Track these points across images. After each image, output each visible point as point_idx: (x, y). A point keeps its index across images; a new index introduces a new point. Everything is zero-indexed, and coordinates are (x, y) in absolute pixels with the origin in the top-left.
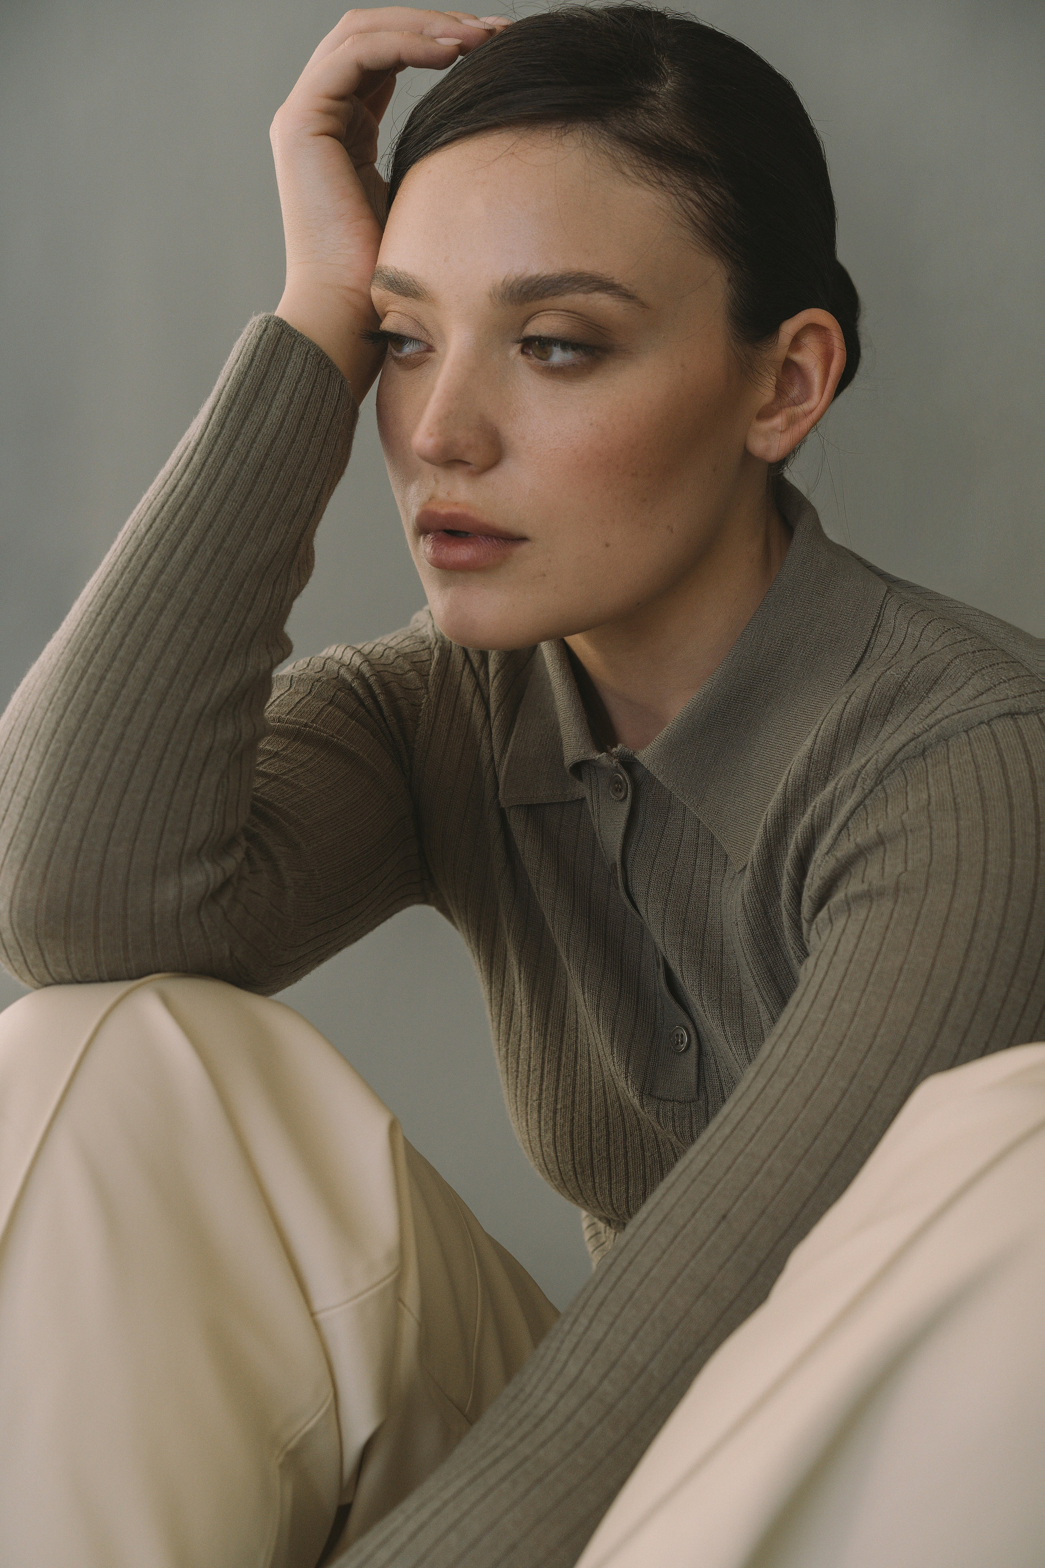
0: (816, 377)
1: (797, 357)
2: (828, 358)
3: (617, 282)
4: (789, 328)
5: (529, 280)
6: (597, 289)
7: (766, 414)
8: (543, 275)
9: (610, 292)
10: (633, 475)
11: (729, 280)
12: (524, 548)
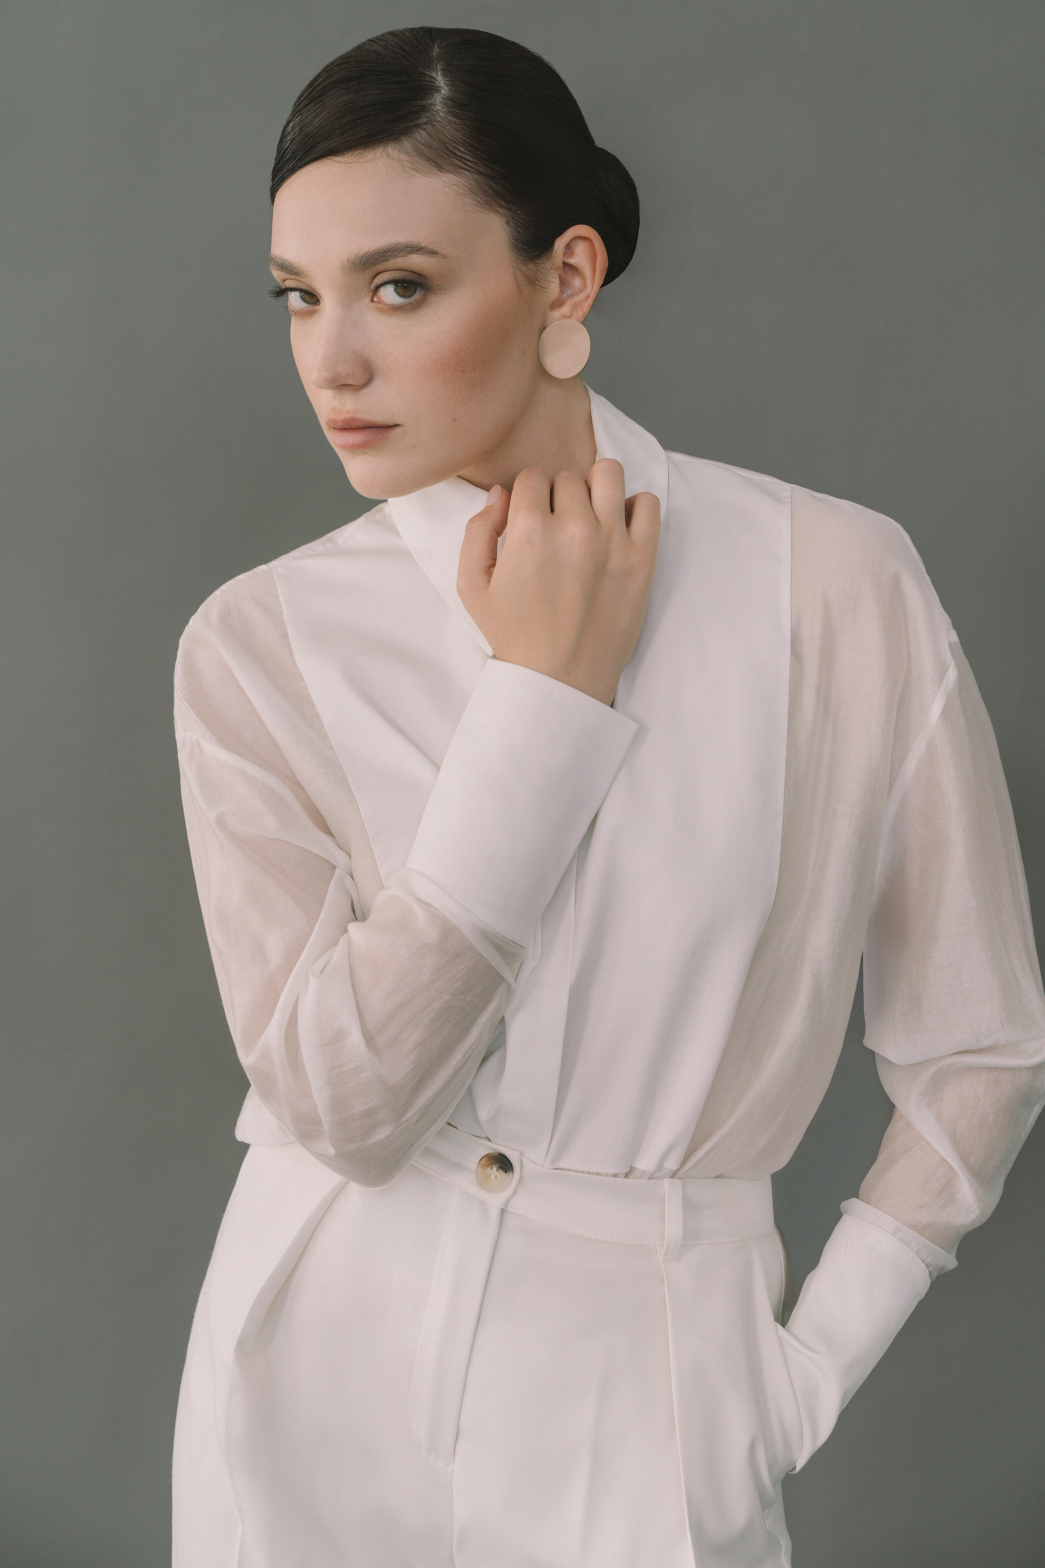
0: (587, 270)
1: (572, 261)
2: (593, 257)
3: (423, 245)
4: (560, 243)
5: (364, 256)
6: (411, 252)
7: (557, 304)
8: (372, 250)
9: (420, 252)
10: (462, 371)
11: (508, 223)
12: (398, 431)
